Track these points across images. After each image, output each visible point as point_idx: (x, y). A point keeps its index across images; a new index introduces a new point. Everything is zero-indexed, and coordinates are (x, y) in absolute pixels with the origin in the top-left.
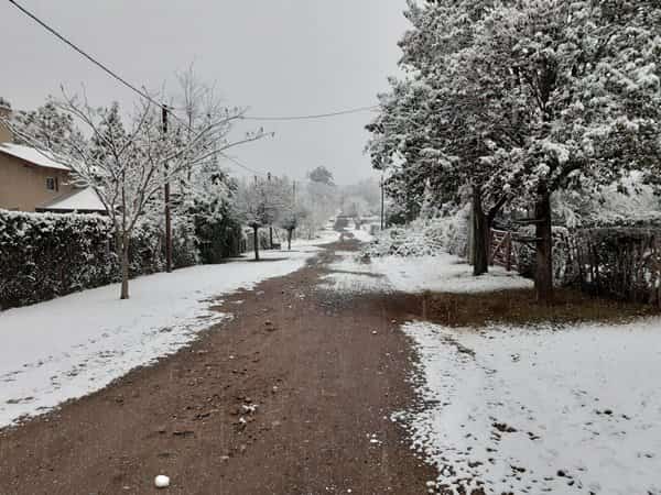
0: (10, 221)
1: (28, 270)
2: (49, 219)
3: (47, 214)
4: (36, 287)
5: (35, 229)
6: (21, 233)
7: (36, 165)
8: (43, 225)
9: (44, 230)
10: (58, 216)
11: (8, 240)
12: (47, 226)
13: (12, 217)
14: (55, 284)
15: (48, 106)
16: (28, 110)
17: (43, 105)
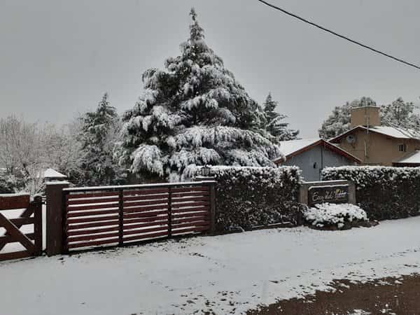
0: (386, 173)
1: (395, 200)
2: (406, 171)
3: (405, 168)
4: (399, 210)
5: (399, 177)
6: (392, 179)
7: (393, 137)
8: (403, 174)
9: (404, 177)
10: (411, 169)
11: (385, 183)
12: (405, 175)
13: (388, 170)
14: (409, 209)
15: (398, 100)
16: (386, 105)
17: (396, 99)
